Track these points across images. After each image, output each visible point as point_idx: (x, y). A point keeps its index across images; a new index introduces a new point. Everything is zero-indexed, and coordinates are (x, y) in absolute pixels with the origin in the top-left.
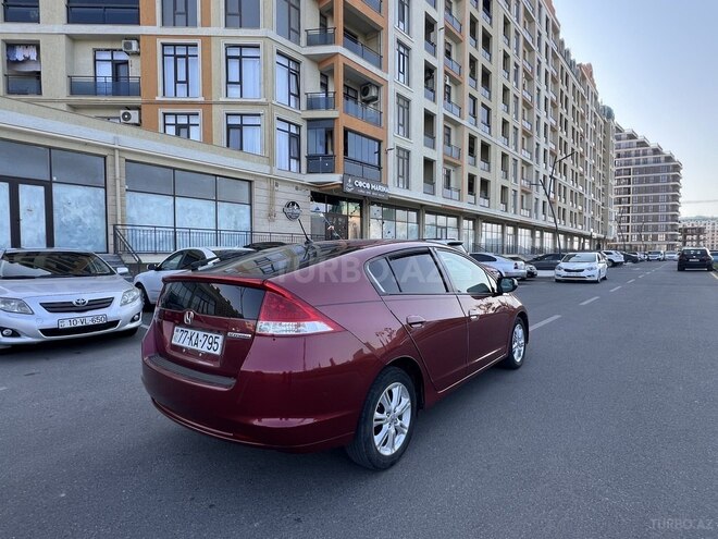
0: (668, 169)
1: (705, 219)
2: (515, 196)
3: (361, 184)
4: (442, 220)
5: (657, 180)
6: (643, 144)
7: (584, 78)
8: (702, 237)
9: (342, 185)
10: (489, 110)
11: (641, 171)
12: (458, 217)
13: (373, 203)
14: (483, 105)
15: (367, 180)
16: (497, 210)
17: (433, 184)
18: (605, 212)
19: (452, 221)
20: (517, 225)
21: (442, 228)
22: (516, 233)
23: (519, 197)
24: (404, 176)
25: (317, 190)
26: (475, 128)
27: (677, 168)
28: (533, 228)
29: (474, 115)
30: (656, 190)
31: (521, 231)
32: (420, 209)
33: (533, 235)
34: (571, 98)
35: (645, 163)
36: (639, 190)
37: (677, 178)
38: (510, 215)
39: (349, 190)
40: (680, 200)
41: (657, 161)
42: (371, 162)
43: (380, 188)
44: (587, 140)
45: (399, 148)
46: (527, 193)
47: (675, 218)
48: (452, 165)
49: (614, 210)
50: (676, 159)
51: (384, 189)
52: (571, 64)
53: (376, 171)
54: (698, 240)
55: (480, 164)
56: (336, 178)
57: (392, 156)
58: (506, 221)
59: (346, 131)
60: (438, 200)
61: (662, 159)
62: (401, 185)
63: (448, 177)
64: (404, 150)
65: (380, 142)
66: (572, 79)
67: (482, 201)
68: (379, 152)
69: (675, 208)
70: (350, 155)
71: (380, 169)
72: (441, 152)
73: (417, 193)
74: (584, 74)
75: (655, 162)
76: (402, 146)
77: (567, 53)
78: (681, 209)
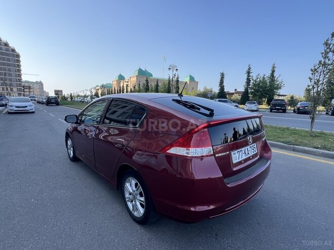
0: (13, 56)
5: (9, 60)
8: (31, 90)
27: (18, 56)
30: (9, 65)
37: (18, 61)
40: (22, 72)
47: (20, 80)
54: (30, 92)
61: (10, 50)
69: (20, 75)
75: (6, 50)
78: (22, 77)
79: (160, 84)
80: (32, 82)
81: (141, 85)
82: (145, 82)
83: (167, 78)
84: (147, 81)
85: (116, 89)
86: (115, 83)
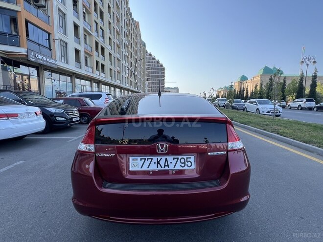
0: (161, 69)
1: (170, 88)
2: (115, 73)
3: (40, 57)
4: (83, 82)
5: (158, 73)
6: (154, 59)
7: (137, 27)
9: (27, 56)
10: (103, 31)
11: (153, 69)
12: (91, 81)
13: (46, 70)
14: (101, 28)
15: (44, 55)
16: (108, 79)
17: (80, 63)
18: (144, 83)
19: (88, 83)
20: (115, 87)
21: (84, 86)
22: (115, 90)
23: (116, 74)
24: (65, 56)
25: (6, 56)
26: (98, 38)
27: (164, 69)
28: (121, 88)
29: (97, 31)
30: (158, 77)
31: (117, 90)
32: (73, 75)
33: (121, 92)
34: (133, 34)
35: (155, 66)
36: (153, 76)
37: (164, 73)
38: (113, 82)
39: (33, 60)
40: (165, 81)
41: (158, 66)
42: (45, 45)
43: (51, 61)
44: (138, 54)
45: (61, 40)
46: (119, 73)
48: (88, 55)
49: (147, 83)
50: (163, 66)
51: (54, 62)
52: (133, 19)
53: (48, 50)
55: (101, 56)
56: (22, 51)
57: (57, 43)
58: (111, 84)
59: (27, 22)
60: (83, 71)
61: (160, 66)
62: (63, 61)
63: (86, 60)
64: (64, 42)
65: (49, 34)
66: (133, 27)
67: (102, 74)
68: (49, 40)
69: (163, 84)
70: (31, 37)
71: (50, 50)
72: (83, 46)
73: (72, 66)
74: (137, 25)
76: (63, 39)
77: (131, 15)
78: (165, 84)
79: (288, 82)
80: (172, 88)
81: (264, 84)
82: (268, 81)
83: (299, 74)
84: (271, 79)
85: (237, 90)
86: (237, 84)
